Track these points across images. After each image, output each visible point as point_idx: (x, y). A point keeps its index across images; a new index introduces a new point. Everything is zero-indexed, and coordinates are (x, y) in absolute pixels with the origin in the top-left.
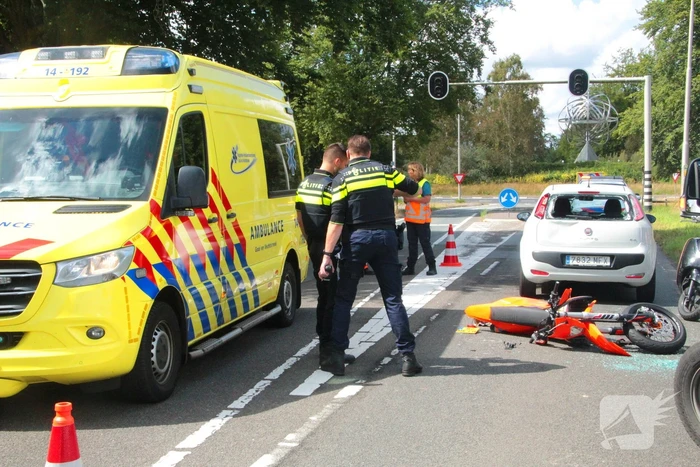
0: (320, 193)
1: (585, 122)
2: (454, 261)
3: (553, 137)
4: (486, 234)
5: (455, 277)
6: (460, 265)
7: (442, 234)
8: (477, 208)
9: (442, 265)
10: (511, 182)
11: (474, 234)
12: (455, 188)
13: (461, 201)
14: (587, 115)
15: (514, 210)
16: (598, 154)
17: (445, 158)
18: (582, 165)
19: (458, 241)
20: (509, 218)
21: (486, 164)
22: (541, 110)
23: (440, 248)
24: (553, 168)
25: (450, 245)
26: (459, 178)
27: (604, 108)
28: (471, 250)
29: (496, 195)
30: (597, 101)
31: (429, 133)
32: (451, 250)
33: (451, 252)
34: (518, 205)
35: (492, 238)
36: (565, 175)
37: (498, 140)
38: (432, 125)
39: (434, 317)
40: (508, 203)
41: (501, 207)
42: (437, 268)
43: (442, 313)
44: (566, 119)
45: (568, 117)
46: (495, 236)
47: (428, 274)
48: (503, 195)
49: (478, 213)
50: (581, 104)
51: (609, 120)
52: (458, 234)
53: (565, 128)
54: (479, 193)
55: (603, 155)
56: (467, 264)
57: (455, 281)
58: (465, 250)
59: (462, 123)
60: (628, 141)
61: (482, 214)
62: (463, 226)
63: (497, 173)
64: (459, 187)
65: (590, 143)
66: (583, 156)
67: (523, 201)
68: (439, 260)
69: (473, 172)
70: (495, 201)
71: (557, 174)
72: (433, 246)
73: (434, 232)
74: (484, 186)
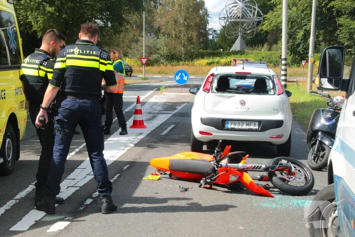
0: (37, 67)
1: (238, 20)
2: (140, 125)
3: (215, 31)
4: (165, 104)
5: (141, 137)
6: (145, 127)
7: (131, 103)
8: (158, 84)
9: (132, 127)
10: (183, 65)
11: (155, 104)
12: (141, 69)
13: (145, 79)
14: (240, 15)
15: (185, 86)
16: (247, 44)
17: (134, 45)
18: (236, 53)
19: (144, 109)
20: (182, 92)
21: (164, 51)
22: (206, 10)
23: (130, 114)
24: (214, 55)
25: (138, 112)
26: (144, 61)
27: (253, 10)
28: (154, 117)
29: (172, 75)
30: (248, 4)
31: (121, 25)
32: (138, 116)
33: (139, 117)
34: (188, 83)
35: (169, 107)
36: (223, 60)
37: (174, 33)
38: (124, 19)
39: (126, 167)
40: (181, 80)
41: (176, 84)
42: (128, 129)
43: (132, 164)
44: (225, 18)
45: (226, 16)
46: (171, 106)
47: (121, 134)
48: (177, 74)
49: (158, 88)
50: (236, 6)
51: (256, 19)
52: (143, 104)
53: (224, 24)
54: (159, 73)
55: (251, 46)
56: (151, 126)
57: (141, 140)
58: (149, 116)
59: (146, 18)
60: (269, 36)
61: (161, 89)
62: (147, 98)
63: (173, 58)
64: (143, 68)
65: (242, 37)
66: (237, 46)
67: (192, 80)
68: (129, 123)
69: (154, 56)
70: (171, 79)
71: (217, 59)
72: (124, 113)
73: (125, 102)
74: (162, 67)
